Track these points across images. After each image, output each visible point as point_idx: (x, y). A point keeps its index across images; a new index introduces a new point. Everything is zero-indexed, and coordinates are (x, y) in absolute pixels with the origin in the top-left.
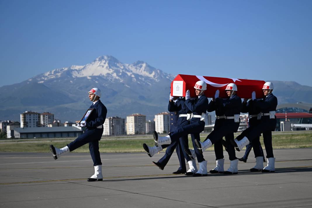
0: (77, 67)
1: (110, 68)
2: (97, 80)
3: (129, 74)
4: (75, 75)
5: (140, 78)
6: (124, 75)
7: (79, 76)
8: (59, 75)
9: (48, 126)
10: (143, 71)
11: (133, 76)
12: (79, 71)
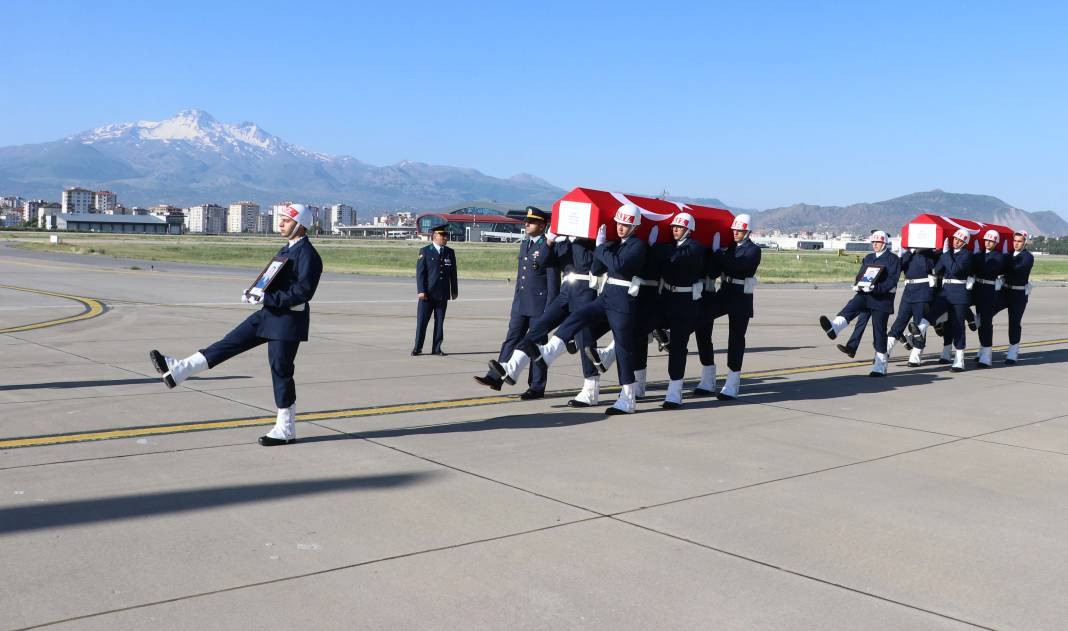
1: (200, 128)
2: (178, 146)
3: (229, 140)
4: (144, 135)
5: (246, 148)
7: (150, 137)
8: (118, 133)
9: (107, 213)
10: (251, 138)
11: (235, 144)
12: (150, 130)
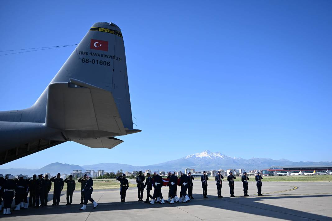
0: (197, 154)
1: (208, 154)
2: (204, 158)
3: (214, 156)
4: (197, 156)
5: (218, 158)
6: (212, 156)
7: (198, 157)
8: (191, 156)
10: (219, 155)
